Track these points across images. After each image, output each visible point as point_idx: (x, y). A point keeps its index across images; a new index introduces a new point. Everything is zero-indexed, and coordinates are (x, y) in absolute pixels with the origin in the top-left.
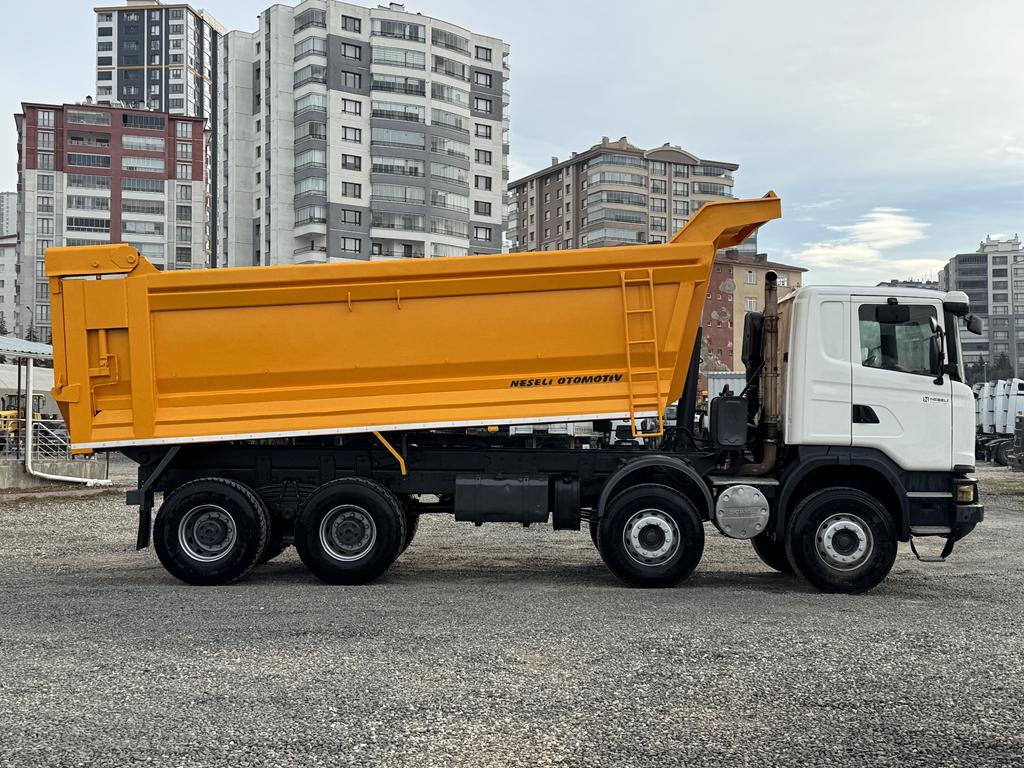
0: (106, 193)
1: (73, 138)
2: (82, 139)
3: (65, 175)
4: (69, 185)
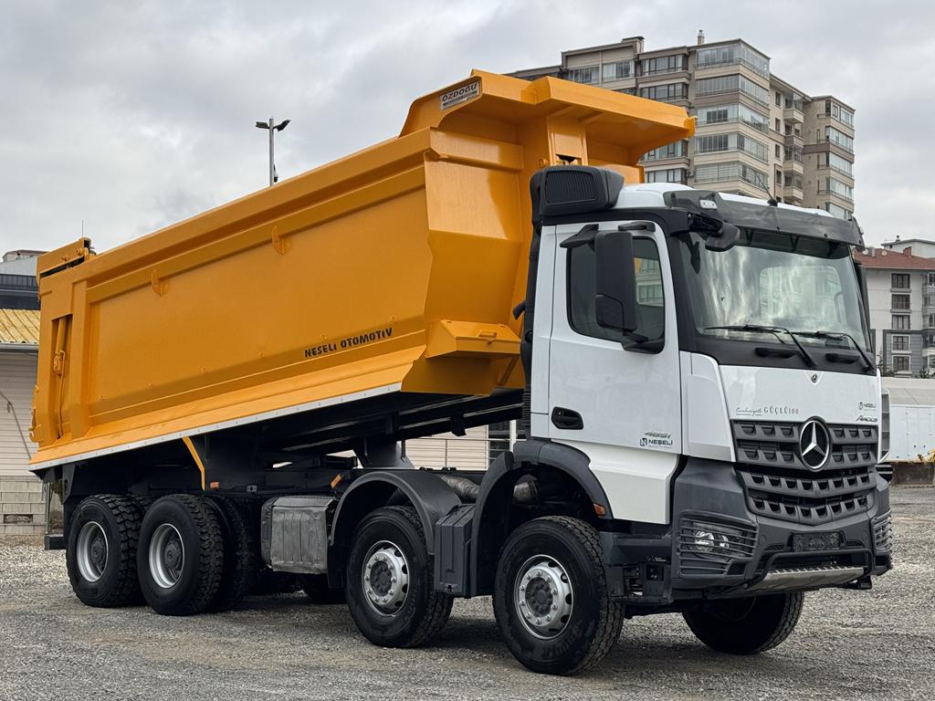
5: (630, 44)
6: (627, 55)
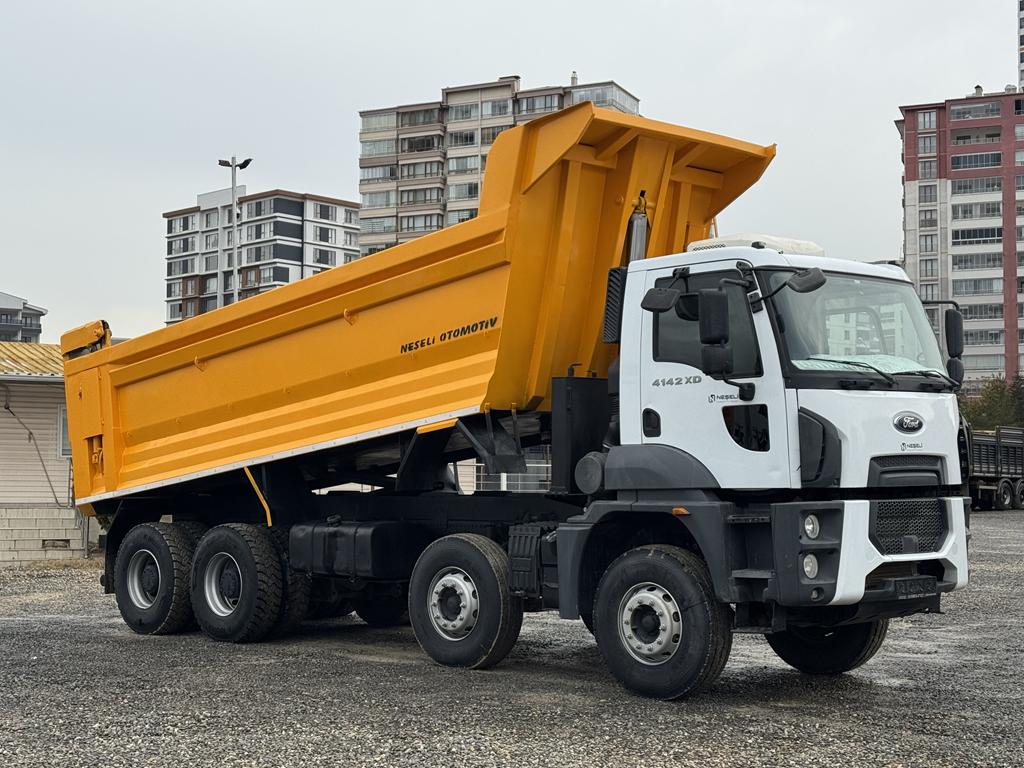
0: (996, 197)
1: (958, 138)
2: (969, 137)
3: (949, 182)
4: (953, 193)
5: (507, 83)
6: (506, 94)
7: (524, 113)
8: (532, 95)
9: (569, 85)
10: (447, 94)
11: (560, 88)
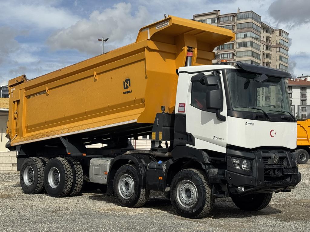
6: (215, 16)
7: (221, 22)
8: (224, 16)
9: (237, 12)
10: (195, 16)
11: (233, 13)
